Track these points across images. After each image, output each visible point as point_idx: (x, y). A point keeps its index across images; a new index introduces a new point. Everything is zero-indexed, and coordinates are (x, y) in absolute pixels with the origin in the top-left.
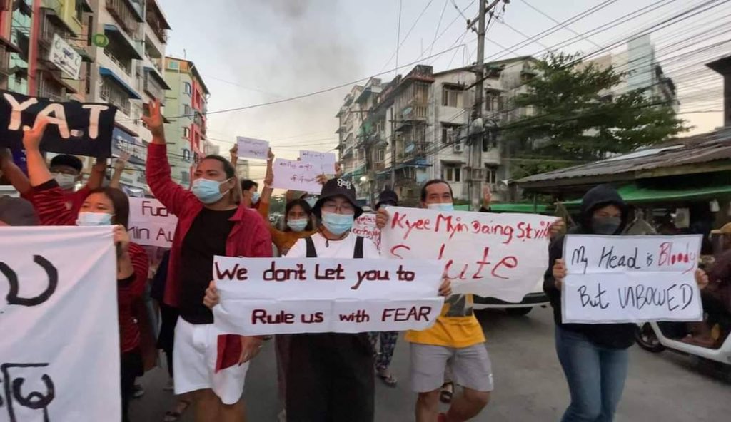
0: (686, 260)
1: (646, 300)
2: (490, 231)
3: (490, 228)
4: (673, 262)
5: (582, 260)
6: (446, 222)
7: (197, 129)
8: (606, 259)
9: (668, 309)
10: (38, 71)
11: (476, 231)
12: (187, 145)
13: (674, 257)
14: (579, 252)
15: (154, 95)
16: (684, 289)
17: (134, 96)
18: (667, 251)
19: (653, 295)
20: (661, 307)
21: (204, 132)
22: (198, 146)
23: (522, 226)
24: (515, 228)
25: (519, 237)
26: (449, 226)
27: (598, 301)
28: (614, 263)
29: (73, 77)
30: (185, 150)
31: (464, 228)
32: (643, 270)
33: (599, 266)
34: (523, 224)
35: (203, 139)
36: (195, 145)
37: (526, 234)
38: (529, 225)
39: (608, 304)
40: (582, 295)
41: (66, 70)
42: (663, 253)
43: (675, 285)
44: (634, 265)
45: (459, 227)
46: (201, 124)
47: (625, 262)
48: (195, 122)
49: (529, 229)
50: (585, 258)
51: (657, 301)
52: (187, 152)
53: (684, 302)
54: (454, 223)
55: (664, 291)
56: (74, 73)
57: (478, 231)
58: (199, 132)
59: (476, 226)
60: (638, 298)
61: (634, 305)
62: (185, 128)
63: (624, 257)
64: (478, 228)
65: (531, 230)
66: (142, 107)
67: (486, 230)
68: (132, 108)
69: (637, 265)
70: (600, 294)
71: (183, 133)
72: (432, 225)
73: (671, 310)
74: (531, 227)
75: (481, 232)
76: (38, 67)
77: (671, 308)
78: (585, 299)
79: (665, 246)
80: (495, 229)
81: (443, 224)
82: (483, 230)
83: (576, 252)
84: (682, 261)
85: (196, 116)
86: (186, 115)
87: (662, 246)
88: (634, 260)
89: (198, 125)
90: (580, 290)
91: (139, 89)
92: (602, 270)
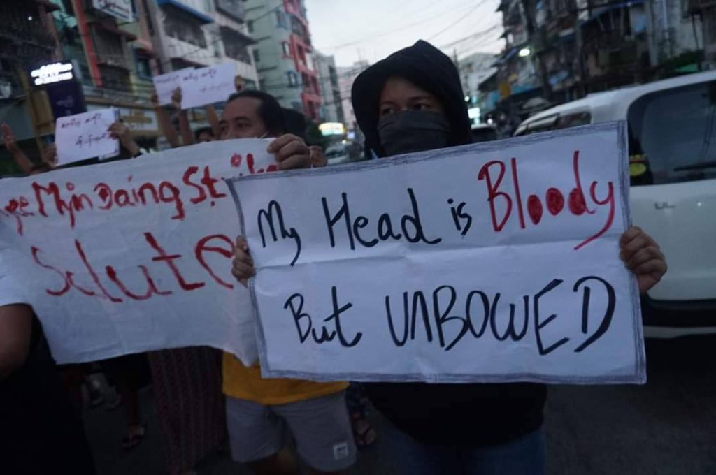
0: (578, 206)
1: (467, 325)
2: (132, 199)
3: (130, 194)
4: (536, 218)
5: (284, 234)
6: (52, 196)
7: (298, 40)
8: (341, 225)
9: (537, 350)
10: (89, 25)
11: (105, 204)
12: (291, 66)
13: (533, 201)
14: (269, 217)
15: (229, 11)
16: (587, 291)
17: (204, 21)
18: (507, 186)
19: (490, 312)
20: (516, 344)
21: (308, 42)
22: (305, 63)
23: (193, 178)
24: (178, 182)
25: (195, 201)
26: (60, 203)
27: (331, 328)
28: (368, 233)
29: (127, 20)
30: (289, 73)
31: (84, 202)
32: (449, 247)
33: (333, 245)
34: (193, 170)
35: (309, 51)
36: (301, 63)
37: (207, 191)
38: (207, 171)
39: (359, 336)
40: (297, 316)
41: (117, 13)
42: (493, 194)
43: (556, 282)
44: (420, 235)
45: (77, 202)
46: (301, 32)
47: (397, 229)
48: (294, 31)
49: (208, 181)
50: (287, 228)
51: (502, 328)
52: (292, 75)
53: (585, 329)
54: (65, 195)
55: (526, 298)
56: (126, 14)
57: (109, 206)
58: (302, 44)
59: (103, 194)
60: (440, 321)
61: (430, 338)
62: (283, 43)
63: (385, 218)
64: (108, 199)
65: (214, 181)
66: (218, 31)
67: (122, 199)
68: (208, 38)
69: (427, 234)
70: (337, 312)
71: (282, 51)
72: (33, 207)
73: (543, 352)
74: (212, 176)
75: (115, 205)
76: (88, 20)
77: (545, 347)
78: (304, 322)
79: (494, 171)
80: (141, 193)
81: (49, 201)
82: (117, 201)
83: (263, 217)
84: (566, 212)
85: (293, 23)
86: (280, 24)
87: (484, 173)
88: (416, 222)
89: (299, 34)
90: (289, 303)
91: (209, 10)
92: (343, 251)
